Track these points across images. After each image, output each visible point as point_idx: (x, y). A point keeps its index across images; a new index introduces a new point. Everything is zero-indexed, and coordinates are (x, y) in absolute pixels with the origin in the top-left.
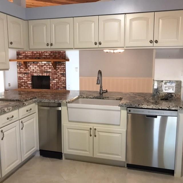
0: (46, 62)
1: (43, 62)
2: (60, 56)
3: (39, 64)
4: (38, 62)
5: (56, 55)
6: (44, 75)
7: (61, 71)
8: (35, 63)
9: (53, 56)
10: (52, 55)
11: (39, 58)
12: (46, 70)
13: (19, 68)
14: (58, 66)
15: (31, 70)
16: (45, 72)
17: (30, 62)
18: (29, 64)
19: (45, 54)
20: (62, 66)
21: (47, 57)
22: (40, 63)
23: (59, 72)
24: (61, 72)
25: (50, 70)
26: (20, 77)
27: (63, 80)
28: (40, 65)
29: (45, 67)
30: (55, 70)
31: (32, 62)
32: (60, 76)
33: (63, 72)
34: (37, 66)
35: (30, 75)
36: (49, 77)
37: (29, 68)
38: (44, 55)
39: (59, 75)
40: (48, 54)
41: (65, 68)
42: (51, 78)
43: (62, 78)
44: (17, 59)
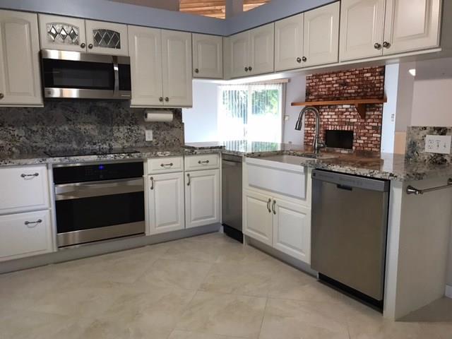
0: (348, 106)
1: (344, 106)
2: (373, 93)
3: (337, 110)
4: (336, 106)
5: (367, 92)
6: (343, 129)
7: (373, 122)
8: (332, 107)
9: (362, 94)
10: (360, 92)
11: (338, 99)
12: (348, 120)
13: (307, 117)
14: (368, 113)
15: (325, 120)
16: (346, 123)
17: (324, 105)
18: (323, 110)
19: (349, 91)
20: (376, 113)
21: (351, 96)
22: (340, 107)
23: (370, 124)
24: (374, 124)
25: (355, 120)
26: (308, 133)
27: (375, 139)
28: (339, 111)
29: (346, 115)
30: (363, 121)
31: (326, 105)
32: (371, 132)
33: (376, 124)
34: (334, 113)
35: (322, 129)
36: (351, 132)
37: (322, 117)
38: (348, 93)
39: (368, 130)
40: (353, 91)
41: (382, 115)
42: (355, 134)
43: (374, 135)
44: (306, 101)
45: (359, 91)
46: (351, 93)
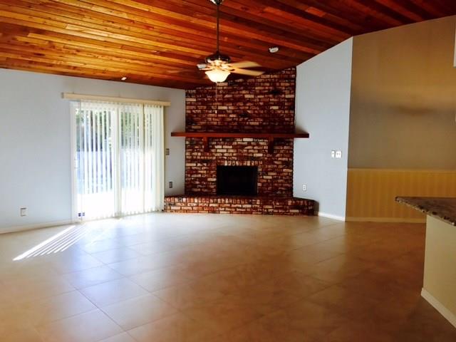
0: (251, 140)
1: (245, 140)
2: (281, 127)
3: (235, 143)
4: (233, 139)
5: (275, 125)
6: (245, 164)
8: (228, 140)
9: (269, 127)
10: (266, 125)
11: (236, 131)
12: (251, 155)
13: (191, 150)
14: (277, 148)
15: (218, 155)
16: (248, 158)
17: (216, 138)
18: (214, 143)
19: (252, 123)
20: (285, 147)
21: (254, 129)
22: (238, 140)
23: (279, 159)
24: (284, 159)
25: (261, 155)
26: (191, 169)
27: (286, 174)
28: (237, 145)
29: (248, 149)
30: (271, 156)
31: (219, 138)
32: (281, 167)
33: (287, 159)
34: (231, 147)
35: (213, 165)
36: (256, 167)
37: (213, 151)
38: (249, 125)
39: (278, 165)
40: (258, 123)
41: (292, 150)
42: (260, 170)
43: (284, 170)
44: (187, 131)
45: (264, 124)
46: (253, 126)
